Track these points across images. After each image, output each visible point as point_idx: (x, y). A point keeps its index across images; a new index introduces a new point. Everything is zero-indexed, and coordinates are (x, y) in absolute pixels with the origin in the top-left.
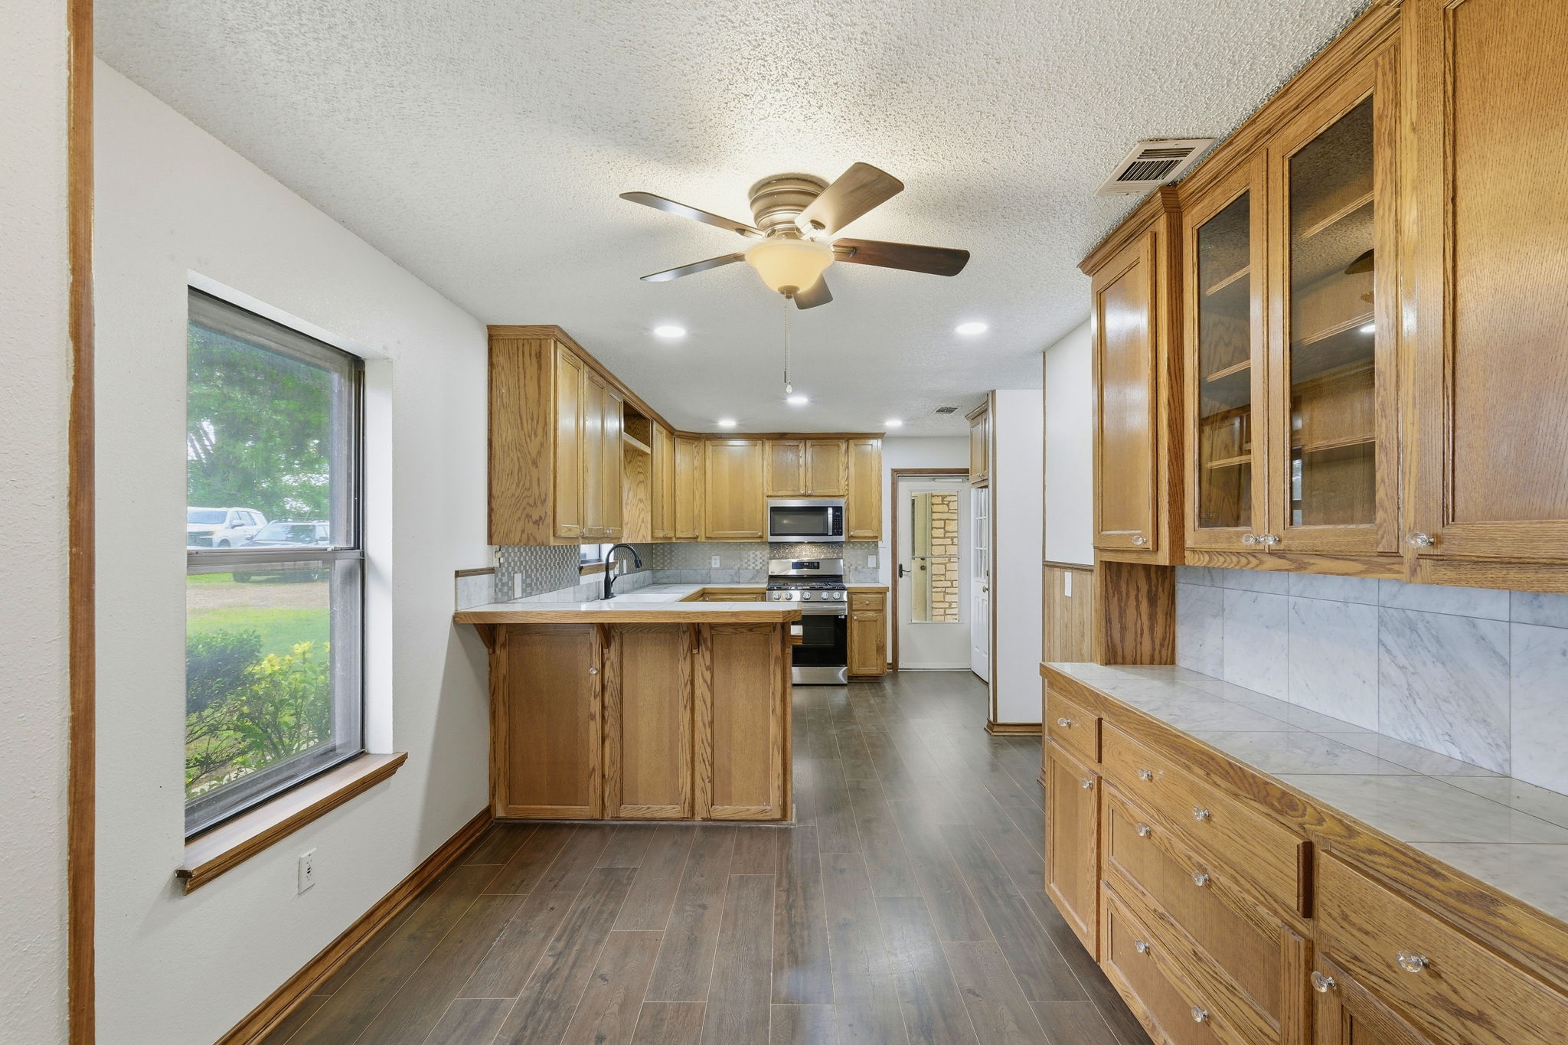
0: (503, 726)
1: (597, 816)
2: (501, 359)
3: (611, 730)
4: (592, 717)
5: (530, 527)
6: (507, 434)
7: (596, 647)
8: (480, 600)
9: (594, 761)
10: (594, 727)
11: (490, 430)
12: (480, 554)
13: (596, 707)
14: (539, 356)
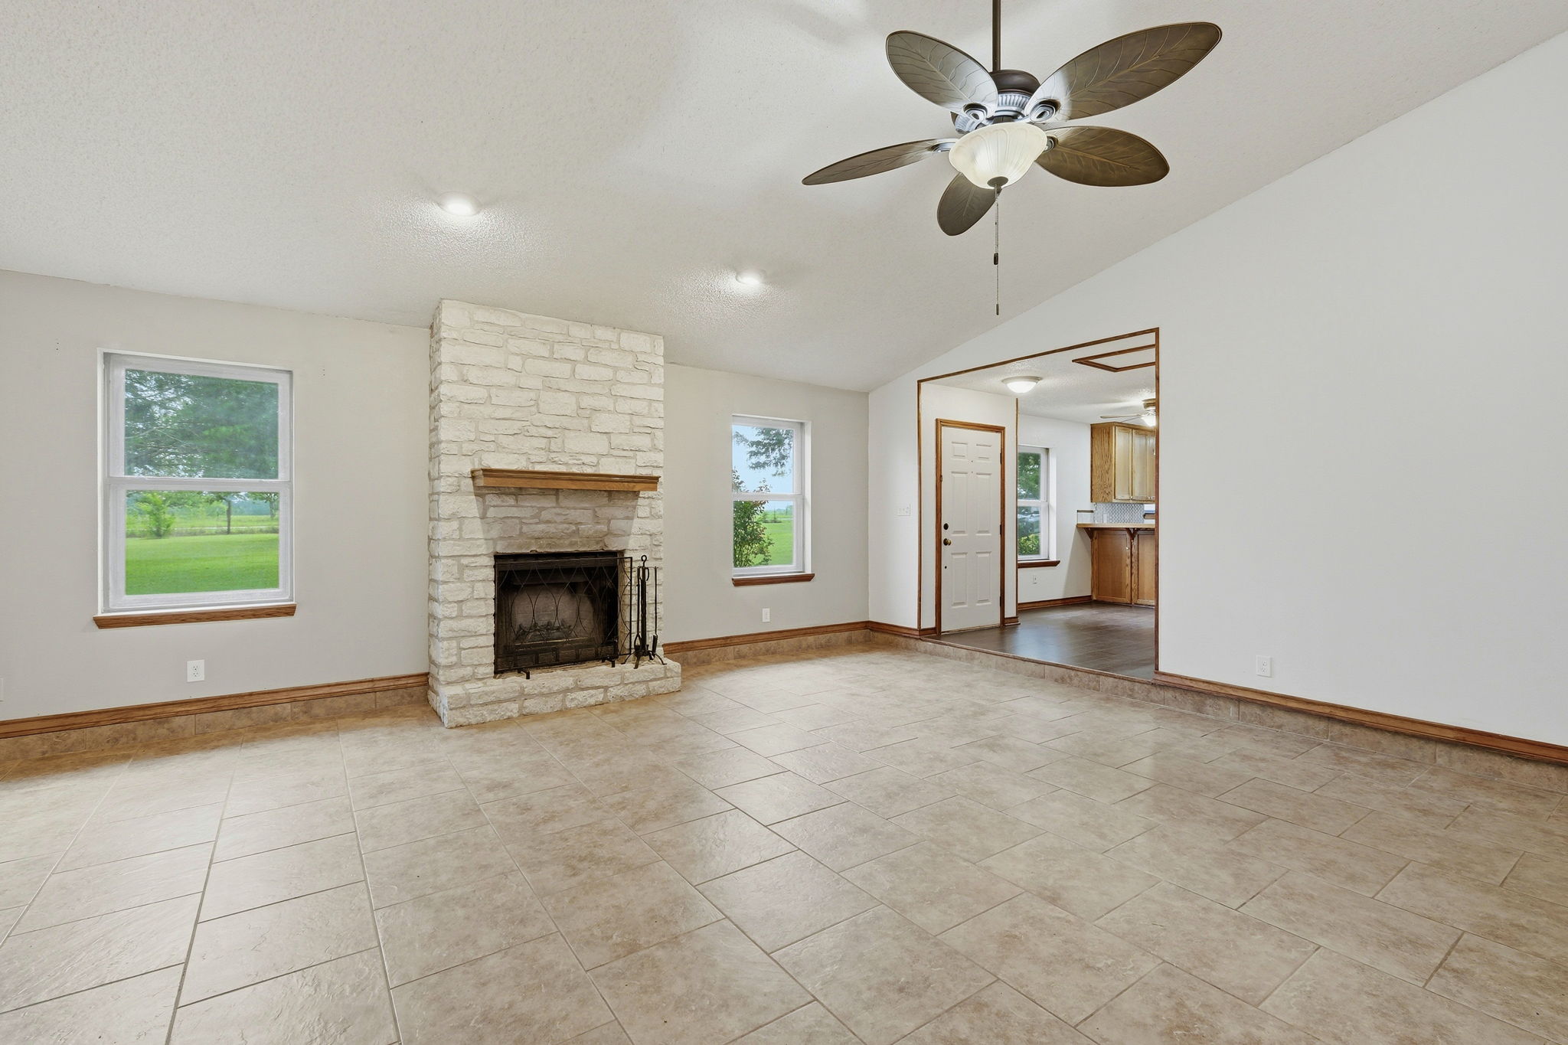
0: (1095, 567)
1: (1129, 602)
2: (1095, 435)
3: (1134, 571)
4: (1127, 565)
5: (1105, 496)
6: (1097, 462)
7: (1129, 540)
8: (1087, 520)
9: (1128, 581)
10: (1128, 568)
11: (1092, 461)
12: (1088, 505)
13: (1128, 561)
14: (1109, 433)
